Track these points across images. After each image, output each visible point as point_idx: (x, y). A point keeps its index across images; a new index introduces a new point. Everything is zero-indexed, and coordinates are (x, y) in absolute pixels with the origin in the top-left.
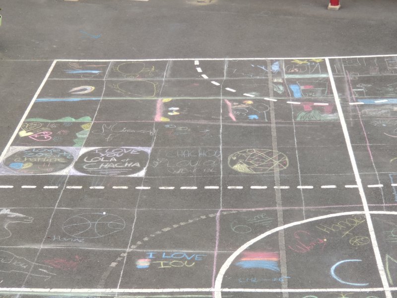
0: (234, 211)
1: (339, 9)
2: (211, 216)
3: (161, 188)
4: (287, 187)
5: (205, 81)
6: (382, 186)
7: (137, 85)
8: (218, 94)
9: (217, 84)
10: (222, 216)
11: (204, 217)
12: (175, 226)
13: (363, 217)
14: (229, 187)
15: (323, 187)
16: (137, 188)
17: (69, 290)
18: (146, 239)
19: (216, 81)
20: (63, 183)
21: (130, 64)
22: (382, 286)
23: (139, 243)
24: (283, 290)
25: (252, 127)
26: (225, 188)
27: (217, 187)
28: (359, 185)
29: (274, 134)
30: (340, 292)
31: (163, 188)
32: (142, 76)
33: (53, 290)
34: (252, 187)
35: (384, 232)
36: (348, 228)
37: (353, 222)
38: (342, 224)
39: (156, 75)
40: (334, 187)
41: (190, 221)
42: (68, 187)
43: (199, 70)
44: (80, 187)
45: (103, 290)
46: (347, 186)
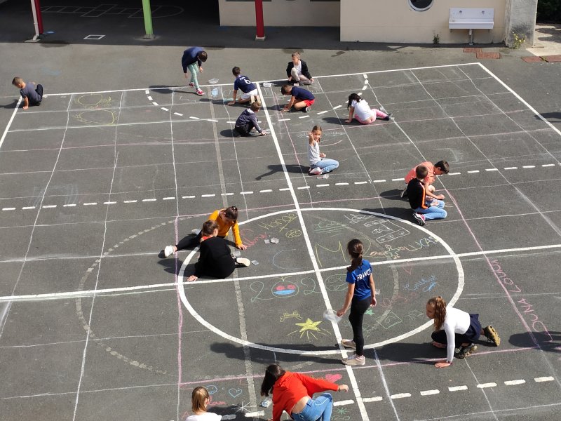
0: (189, 217)
1: (265, 39)
2: (170, 222)
3: (125, 202)
4: (232, 194)
5: (155, 108)
6: (309, 187)
7: (97, 114)
8: (168, 119)
9: (167, 110)
10: (179, 222)
11: (164, 224)
12: (140, 233)
13: (295, 214)
14: (184, 197)
15: (261, 192)
16: (105, 203)
17: (53, 295)
18: (116, 246)
19: (165, 107)
20: (40, 204)
21: (89, 96)
22: (313, 269)
23: (111, 250)
24: (234, 279)
25: (199, 145)
26: (180, 198)
27: (174, 198)
28: (291, 188)
29: (218, 150)
30: (280, 277)
31: (127, 202)
32: (100, 106)
33: (40, 296)
34: (203, 196)
35: (313, 225)
36: (284, 224)
37: (287, 219)
38: (278, 221)
39: (113, 104)
40: (270, 191)
41: (153, 228)
42: (44, 207)
43: (150, 98)
44: (55, 206)
45: (83, 292)
46: (281, 190)
